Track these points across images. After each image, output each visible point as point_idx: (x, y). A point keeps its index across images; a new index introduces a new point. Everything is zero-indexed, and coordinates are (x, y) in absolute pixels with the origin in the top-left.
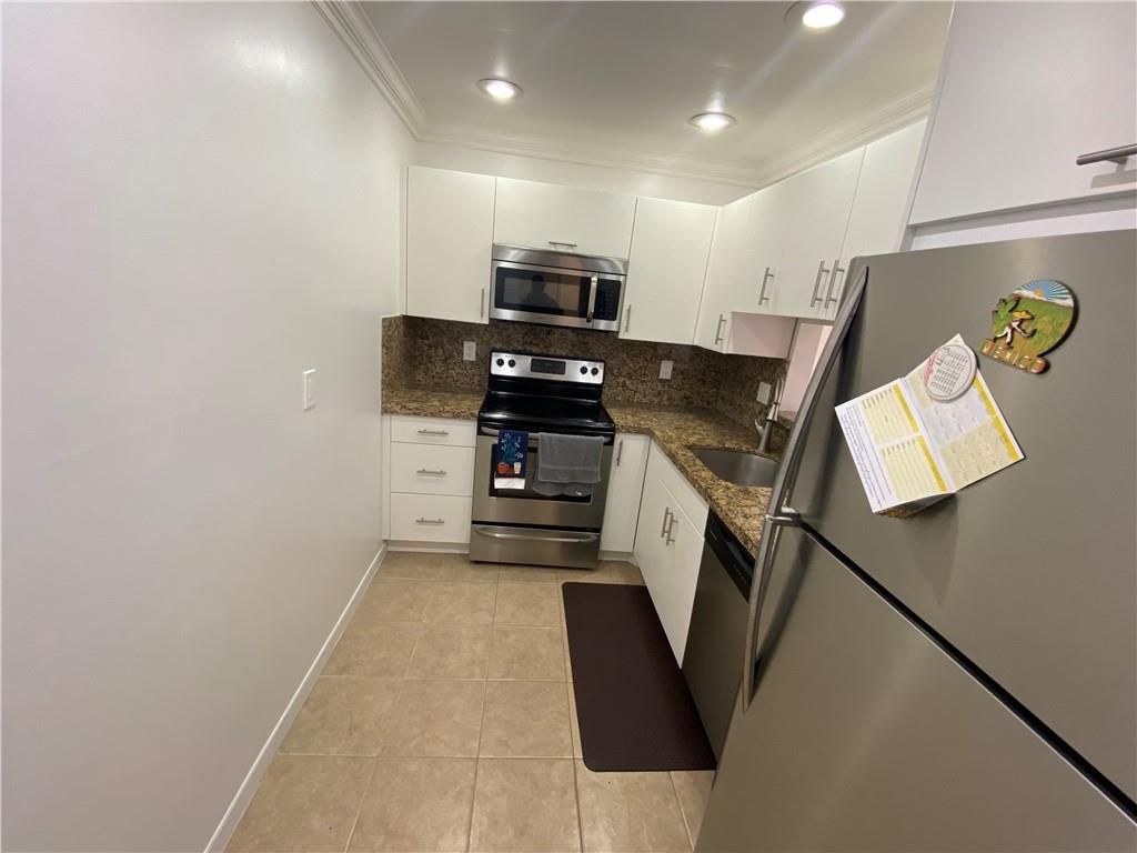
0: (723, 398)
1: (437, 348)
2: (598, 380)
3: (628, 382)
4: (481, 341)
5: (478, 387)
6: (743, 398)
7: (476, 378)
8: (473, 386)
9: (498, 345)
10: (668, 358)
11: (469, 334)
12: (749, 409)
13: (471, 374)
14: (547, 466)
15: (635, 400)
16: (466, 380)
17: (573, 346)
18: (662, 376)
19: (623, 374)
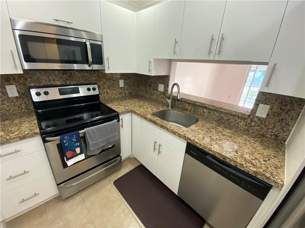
0: (142, 91)
2: (97, 92)
3: (108, 91)
4: (19, 84)
5: (26, 110)
6: (151, 90)
7: (23, 105)
8: (23, 110)
9: (33, 84)
10: (121, 79)
11: (8, 81)
12: (155, 94)
13: (18, 104)
14: (94, 142)
15: (113, 97)
16: (15, 108)
17: (79, 79)
18: (121, 86)
19: (106, 88)
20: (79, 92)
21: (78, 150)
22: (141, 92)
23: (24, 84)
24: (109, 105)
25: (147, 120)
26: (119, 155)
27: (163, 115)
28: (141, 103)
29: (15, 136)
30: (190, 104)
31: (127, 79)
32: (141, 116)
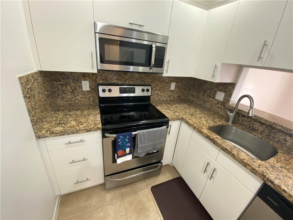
0: (192, 95)
1: (66, 85)
2: (149, 94)
3: (159, 93)
4: (91, 80)
5: (93, 103)
6: (205, 96)
7: (91, 98)
8: (91, 103)
9: (101, 82)
10: (174, 81)
11: (84, 77)
12: (210, 101)
13: (88, 97)
14: (142, 145)
15: (161, 99)
16: (86, 100)
17: (137, 79)
18: (171, 89)
19: (157, 90)
20: (134, 92)
21: (128, 150)
22: (190, 96)
23: (95, 81)
24: (158, 108)
25: (202, 135)
26: (159, 162)
27: (220, 130)
28: (192, 110)
29: (84, 129)
30: (264, 124)
31: (180, 82)
32: (194, 128)
